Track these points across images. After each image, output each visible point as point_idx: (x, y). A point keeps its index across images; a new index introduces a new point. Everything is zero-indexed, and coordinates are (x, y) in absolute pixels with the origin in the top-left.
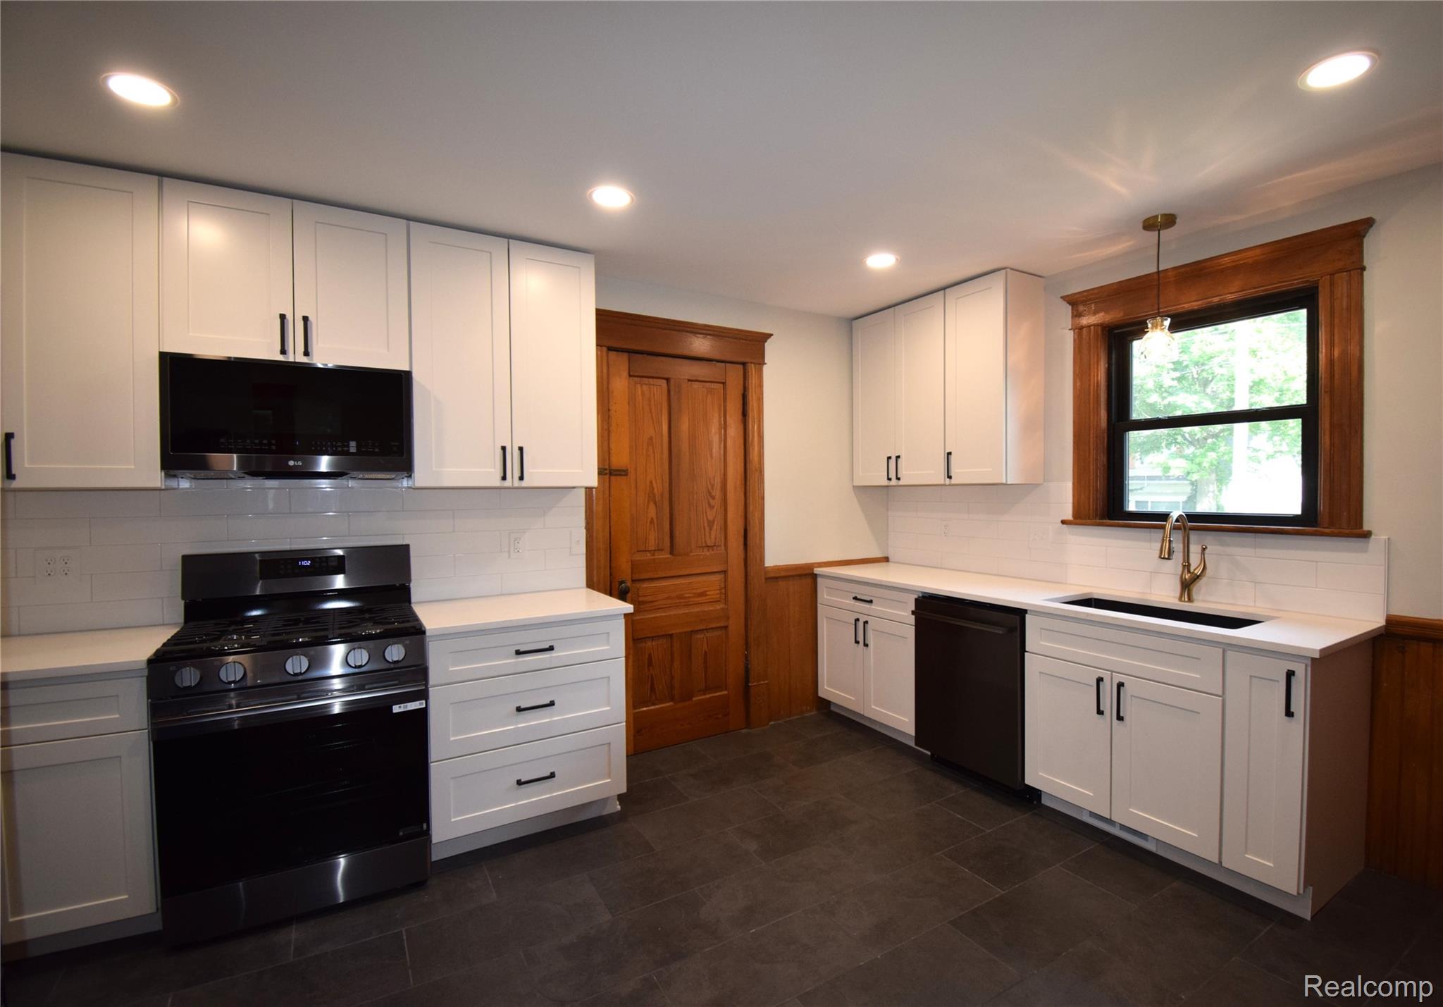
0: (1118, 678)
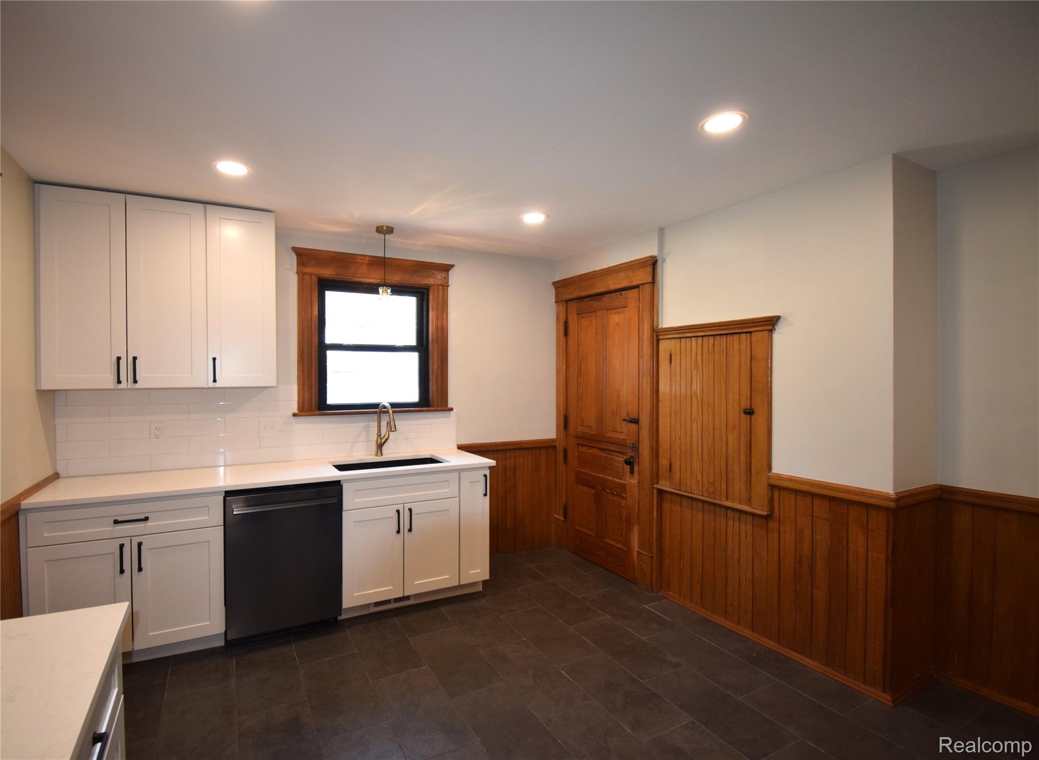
0: (407, 506)
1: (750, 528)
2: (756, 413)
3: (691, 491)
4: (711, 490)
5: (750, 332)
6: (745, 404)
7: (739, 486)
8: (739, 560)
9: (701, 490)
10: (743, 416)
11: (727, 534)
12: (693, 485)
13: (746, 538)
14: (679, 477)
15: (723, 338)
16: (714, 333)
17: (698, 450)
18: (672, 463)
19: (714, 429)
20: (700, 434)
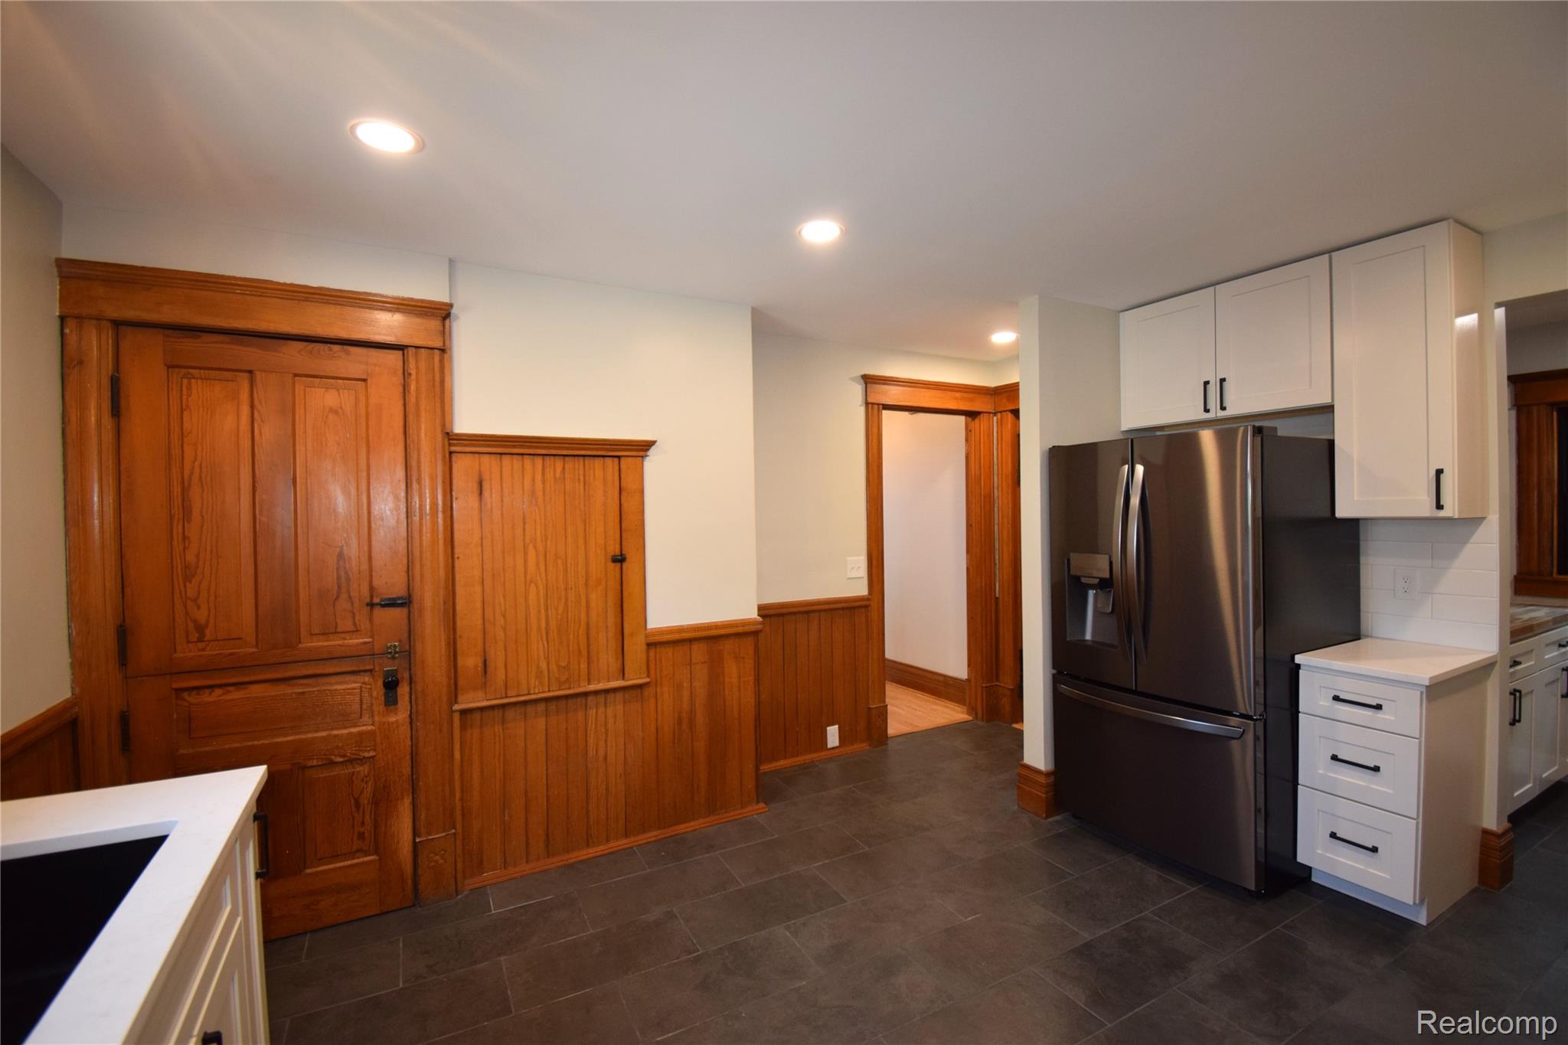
1: (620, 707)
2: (628, 560)
3: (529, 690)
4: (563, 678)
5: (619, 457)
6: (614, 549)
7: (607, 659)
8: (606, 758)
9: (547, 684)
10: (611, 565)
11: (586, 730)
12: (533, 681)
13: (615, 723)
14: (504, 677)
15: (578, 461)
16: (565, 453)
17: (539, 626)
18: (487, 658)
19: (566, 589)
20: (542, 601)
